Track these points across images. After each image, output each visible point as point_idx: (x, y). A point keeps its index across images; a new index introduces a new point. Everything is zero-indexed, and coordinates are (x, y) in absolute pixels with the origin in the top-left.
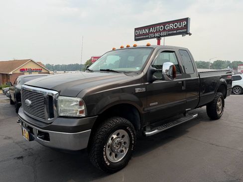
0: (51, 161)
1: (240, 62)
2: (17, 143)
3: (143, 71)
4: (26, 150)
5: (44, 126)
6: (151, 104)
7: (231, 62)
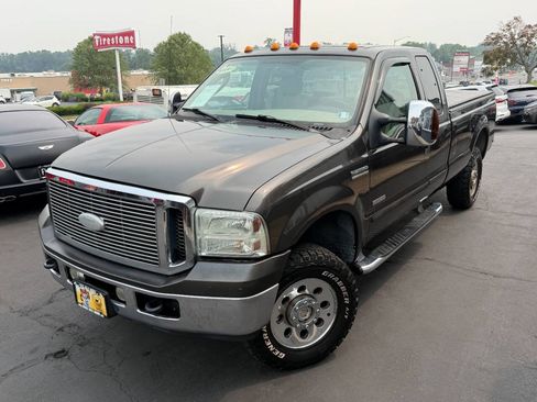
0: (148, 353)
1: (458, 46)
2: (24, 313)
3: (359, 123)
4: (61, 329)
5: (161, 283)
6: (375, 202)
7: (438, 47)
